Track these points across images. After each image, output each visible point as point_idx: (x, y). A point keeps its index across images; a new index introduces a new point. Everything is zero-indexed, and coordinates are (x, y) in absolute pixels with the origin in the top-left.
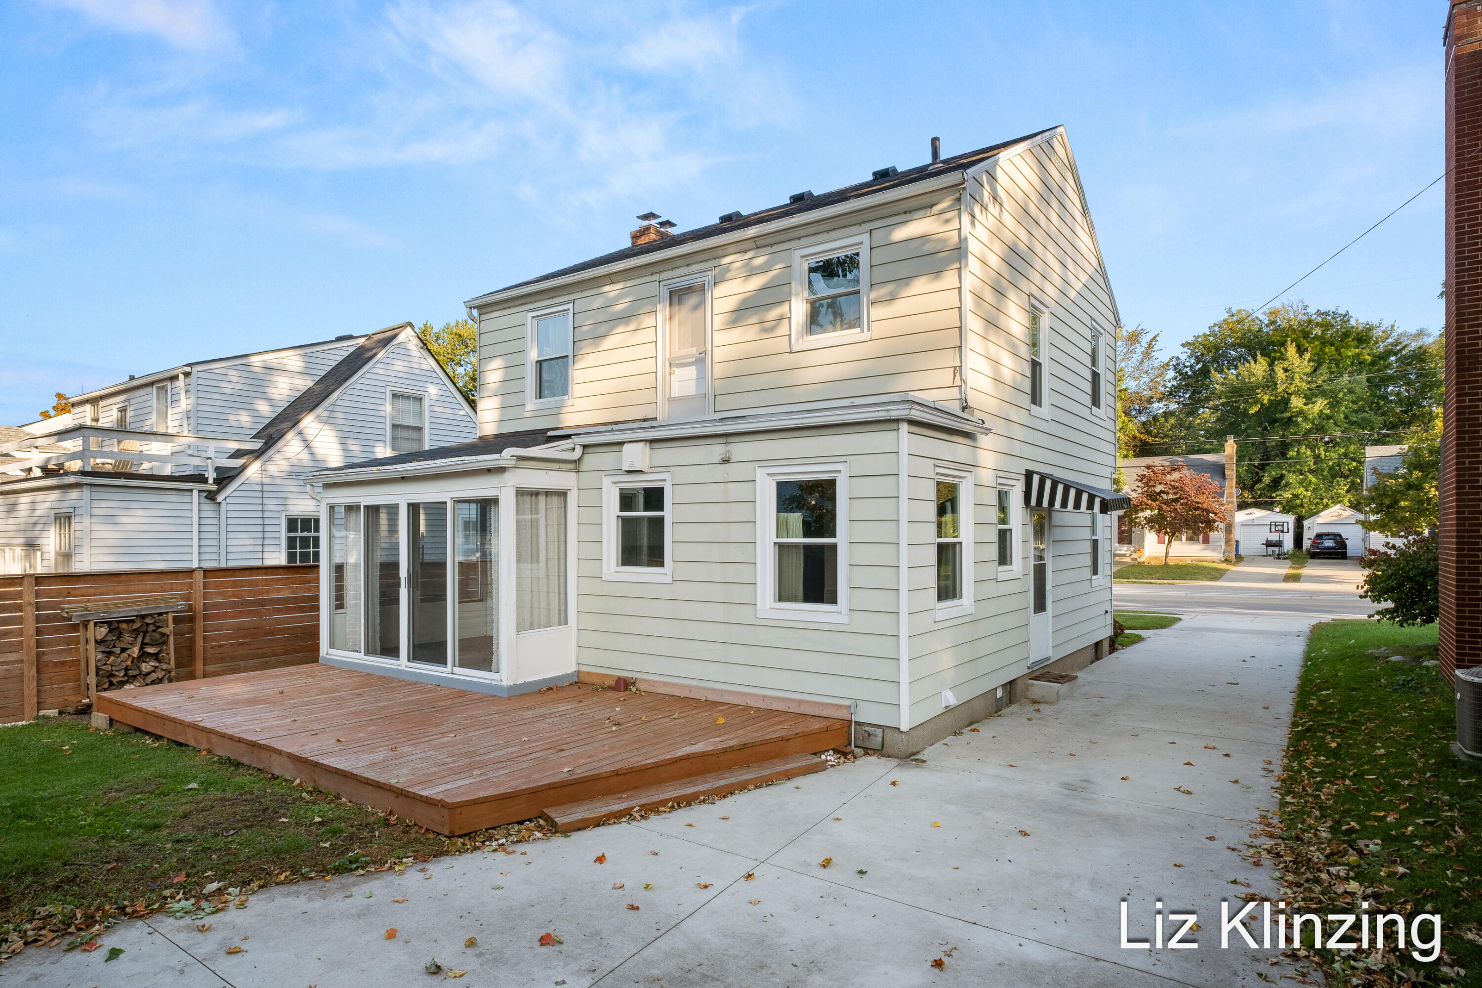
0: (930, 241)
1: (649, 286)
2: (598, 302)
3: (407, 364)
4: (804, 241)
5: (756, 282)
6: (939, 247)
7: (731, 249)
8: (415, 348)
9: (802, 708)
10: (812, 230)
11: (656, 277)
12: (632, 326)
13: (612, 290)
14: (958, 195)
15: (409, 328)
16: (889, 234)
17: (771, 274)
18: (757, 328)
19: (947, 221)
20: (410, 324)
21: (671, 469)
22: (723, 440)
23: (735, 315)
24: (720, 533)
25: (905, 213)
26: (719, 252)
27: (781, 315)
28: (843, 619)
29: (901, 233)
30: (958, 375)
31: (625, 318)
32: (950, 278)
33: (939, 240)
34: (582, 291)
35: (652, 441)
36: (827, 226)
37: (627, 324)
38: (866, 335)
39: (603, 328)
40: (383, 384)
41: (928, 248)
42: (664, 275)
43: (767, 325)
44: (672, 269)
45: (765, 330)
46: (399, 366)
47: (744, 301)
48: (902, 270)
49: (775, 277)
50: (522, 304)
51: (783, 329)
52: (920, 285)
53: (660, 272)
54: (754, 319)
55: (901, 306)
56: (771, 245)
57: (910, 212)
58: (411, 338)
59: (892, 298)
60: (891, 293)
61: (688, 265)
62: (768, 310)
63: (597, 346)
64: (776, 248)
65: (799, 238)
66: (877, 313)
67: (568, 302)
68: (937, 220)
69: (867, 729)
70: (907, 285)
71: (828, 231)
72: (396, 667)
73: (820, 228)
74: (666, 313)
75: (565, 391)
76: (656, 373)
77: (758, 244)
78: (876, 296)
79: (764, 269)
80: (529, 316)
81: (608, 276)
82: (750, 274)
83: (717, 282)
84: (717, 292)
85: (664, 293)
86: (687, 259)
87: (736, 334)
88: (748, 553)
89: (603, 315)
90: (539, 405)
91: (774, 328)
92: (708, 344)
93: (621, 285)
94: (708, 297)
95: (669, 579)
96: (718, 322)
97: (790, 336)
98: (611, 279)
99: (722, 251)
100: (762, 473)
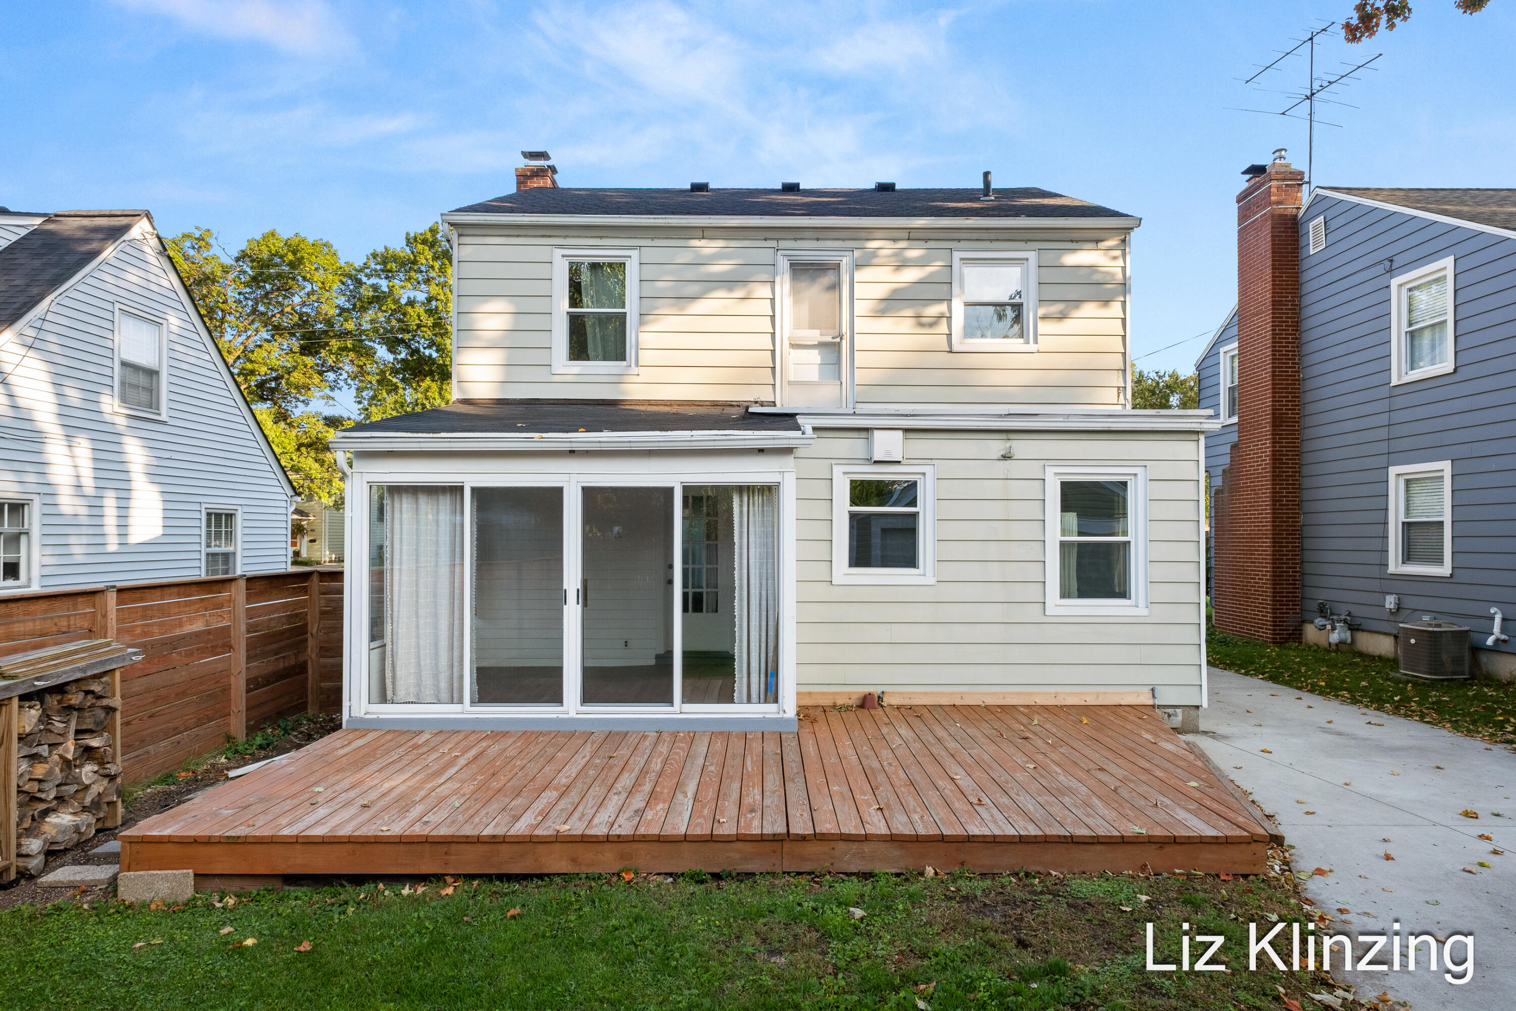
0: (1098, 272)
1: (761, 252)
2: (683, 257)
3: (142, 273)
4: (963, 244)
5: (911, 275)
6: (1107, 279)
7: (878, 234)
8: (151, 253)
9: (1100, 699)
10: (975, 235)
11: (773, 244)
12: (739, 293)
13: (708, 247)
14: (1123, 237)
15: (145, 219)
16: (1060, 257)
17: (929, 270)
18: (912, 321)
19: (1115, 258)
20: (148, 216)
21: (934, 462)
22: (1004, 436)
23: (883, 305)
24: (1000, 531)
25: (1072, 241)
26: (863, 234)
27: (942, 313)
28: (1142, 611)
29: (1072, 259)
30: (1122, 395)
31: (728, 282)
32: (1115, 308)
33: (1107, 273)
34: (653, 239)
35: (906, 430)
36: (992, 235)
37: (730, 290)
38: (1032, 347)
39: (692, 289)
40: (111, 298)
41: (1096, 278)
42: (783, 244)
43: (924, 320)
44: (795, 239)
45: (922, 325)
46: (133, 276)
47: (895, 291)
48: (1073, 293)
49: (932, 274)
50: (543, 236)
51: (943, 328)
52: (1089, 309)
53: (778, 240)
54: (909, 312)
55: (1069, 326)
56: (926, 240)
57: (1077, 241)
58: (148, 236)
59: (1061, 317)
60: (1061, 312)
61: (818, 239)
62: (925, 306)
63: (682, 309)
64: (931, 244)
65: (959, 240)
66: (1044, 327)
67: (635, 247)
68: (1105, 255)
69: (1167, 710)
70: (1077, 307)
71: (991, 240)
72: (555, 716)
73: (985, 235)
74: (787, 286)
75: (620, 356)
76: (773, 352)
77: (912, 236)
78: (1041, 312)
79: (920, 263)
80: (559, 252)
81: (703, 229)
82: (902, 264)
83: (858, 265)
84: (859, 275)
85: (783, 264)
86: (820, 233)
87: (885, 324)
88: (1034, 551)
89: (691, 273)
90: (579, 367)
91: (931, 325)
92: (845, 329)
93: (720, 243)
94: (845, 279)
95: (930, 580)
96: (861, 308)
97: (949, 335)
98: (704, 233)
99: (867, 233)
100: (1050, 472)
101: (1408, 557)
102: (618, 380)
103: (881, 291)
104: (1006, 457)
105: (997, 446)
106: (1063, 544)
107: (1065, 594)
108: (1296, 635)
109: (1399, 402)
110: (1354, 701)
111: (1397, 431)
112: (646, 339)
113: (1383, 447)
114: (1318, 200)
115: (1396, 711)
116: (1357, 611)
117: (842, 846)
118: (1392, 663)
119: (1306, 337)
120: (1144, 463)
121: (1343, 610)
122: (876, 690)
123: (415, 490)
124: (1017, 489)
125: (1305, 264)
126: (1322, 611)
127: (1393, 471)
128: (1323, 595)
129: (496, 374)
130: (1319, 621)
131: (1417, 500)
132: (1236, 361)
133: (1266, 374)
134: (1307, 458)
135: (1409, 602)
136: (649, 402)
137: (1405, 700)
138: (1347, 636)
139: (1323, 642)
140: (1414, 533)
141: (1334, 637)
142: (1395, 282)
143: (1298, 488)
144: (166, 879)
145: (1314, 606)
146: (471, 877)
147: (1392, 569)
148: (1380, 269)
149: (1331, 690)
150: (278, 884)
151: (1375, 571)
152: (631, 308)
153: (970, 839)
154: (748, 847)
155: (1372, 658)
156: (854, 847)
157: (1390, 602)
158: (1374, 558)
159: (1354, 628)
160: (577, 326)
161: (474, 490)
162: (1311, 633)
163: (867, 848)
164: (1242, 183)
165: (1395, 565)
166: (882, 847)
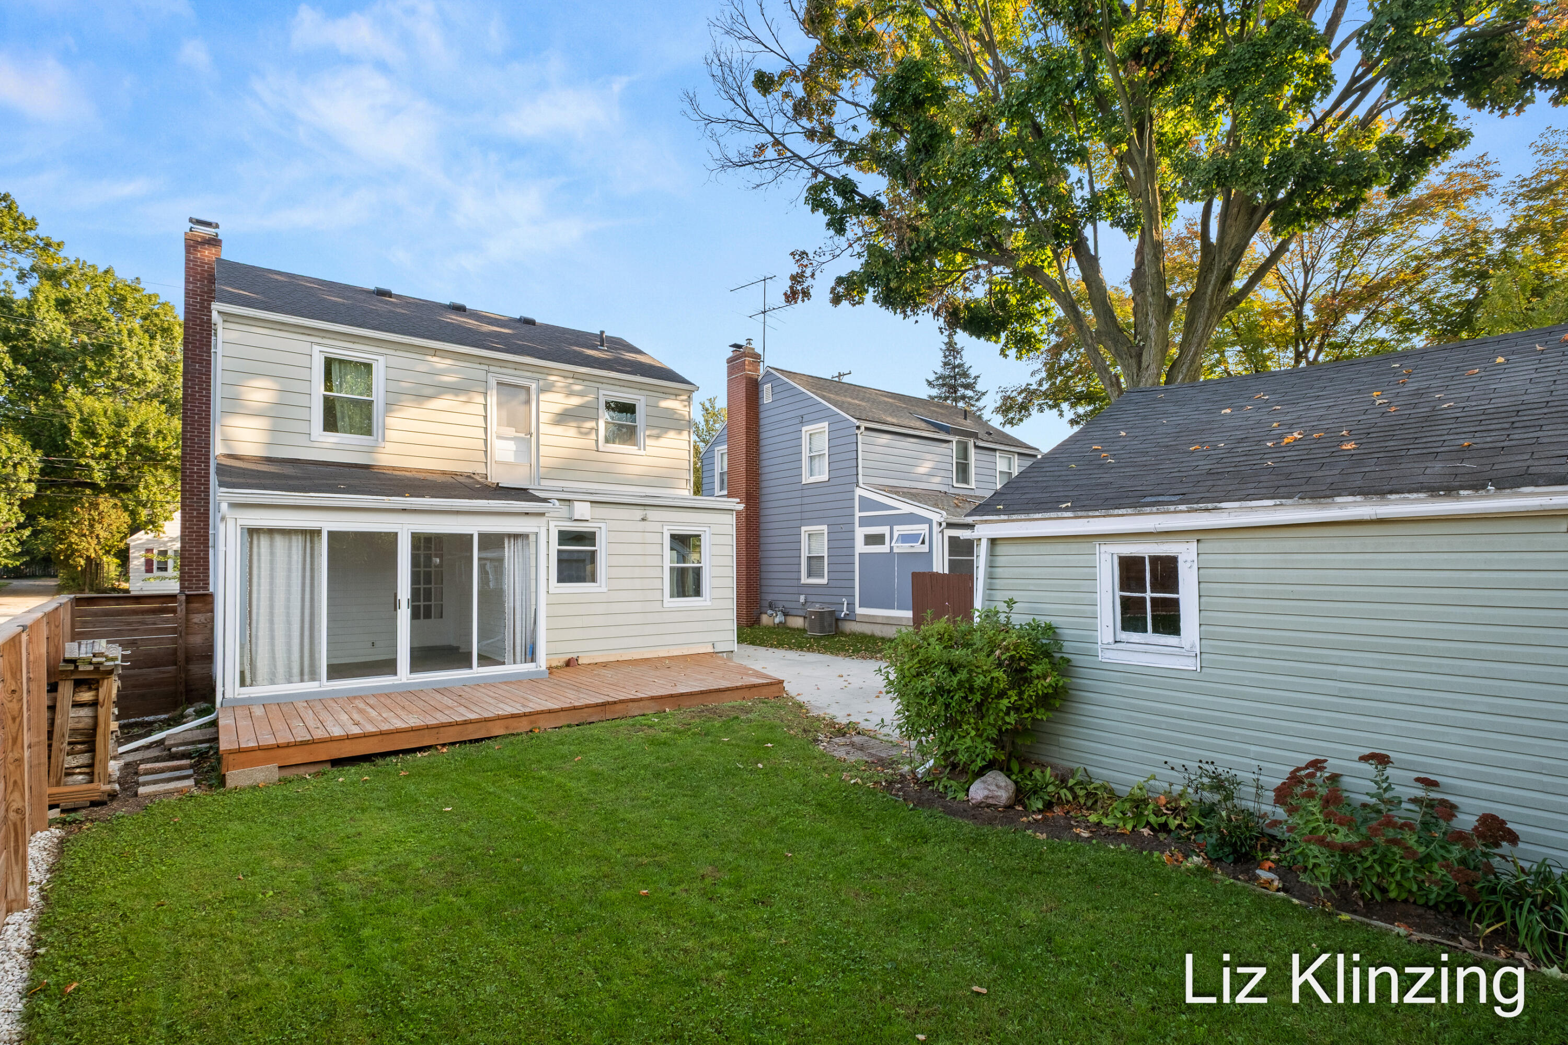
0: (676, 411)
1: (477, 371)
2: (422, 367)
4: (604, 386)
5: (575, 401)
7: (555, 372)
9: (690, 651)
10: (613, 382)
11: (486, 367)
12: (462, 398)
13: (441, 363)
16: (657, 402)
17: (586, 399)
18: (576, 430)
19: (685, 406)
21: (603, 521)
22: (642, 508)
23: (559, 418)
24: (641, 561)
25: (663, 393)
26: (546, 371)
27: (590, 427)
28: (708, 603)
29: (663, 404)
30: (689, 484)
31: (455, 390)
32: (685, 435)
34: (394, 350)
35: (592, 502)
36: (622, 383)
37: (457, 395)
38: (642, 452)
39: (428, 391)
41: (676, 416)
42: (492, 369)
43: (581, 430)
44: (500, 367)
45: (581, 433)
47: (566, 410)
48: (664, 424)
49: (588, 402)
50: (304, 334)
51: (593, 435)
52: (672, 434)
53: (489, 366)
54: (573, 424)
55: (662, 442)
56: (584, 380)
57: (668, 394)
59: (658, 437)
60: (657, 434)
61: (516, 370)
62: (582, 421)
63: (422, 404)
64: (586, 383)
65: (602, 383)
66: (649, 442)
67: (382, 354)
69: (720, 654)
70: (666, 432)
71: (620, 386)
72: (393, 682)
73: (618, 383)
74: (495, 399)
75: (368, 431)
76: (486, 440)
77: (575, 376)
78: (648, 433)
79: (580, 394)
80: (316, 349)
81: (436, 350)
82: (571, 394)
83: (541, 390)
84: (543, 397)
85: (493, 382)
86: (517, 366)
87: (559, 430)
88: (656, 572)
89: (427, 380)
90: (332, 438)
91: (587, 434)
92: (533, 430)
93: (449, 362)
94: (534, 397)
95: (604, 589)
96: (544, 418)
97: (597, 441)
98: (436, 352)
99: (549, 371)
100: (666, 528)
101: (810, 575)
102: (371, 450)
103: (558, 409)
104: (643, 520)
105: (638, 513)
106: (672, 569)
107: (672, 596)
108: (757, 621)
109: (806, 493)
110: (791, 649)
111: (806, 508)
112: (390, 421)
113: (798, 516)
114: (768, 374)
115: (809, 650)
116: (787, 605)
117: (631, 704)
118: (804, 630)
119: (763, 450)
120: (709, 525)
121: (780, 605)
122: (575, 656)
123: (271, 532)
124: (650, 537)
125: (762, 408)
126: (771, 606)
127: (803, 529)
128: (770, 597)
129: (262, 437)
130: (770, 612)
131: (813, 544)
132: (725, 457)
133: (743, 469)
134: (763, 519)
135: (811, 598)
136: (394, 468)
137: (811, 646)
138: (782, 619)
139: (771, 624)
140: (813, 562)
141: (777, 620)
142: (804, 429)
143: (758, 537)
144: (262, 771)
145: (766, 604)
146: (453, 744)
147: (803, 581)
148: (797, 421)
149: (780, 645)
150: (327, 767)
151: (795, 583)
152: (378, 395)
153: (682, 695)
154: (590, 710)
155: (794, 629)
156: (636, 704)
157: (802, 599)
158: (794, 575)
159: (786, 614)
160: (330, 406)
161: (329, 532)
162: (765, 619)
163: (641, 704)
164: (729, 353)
165: (805, 580)
166: (647, 703)
